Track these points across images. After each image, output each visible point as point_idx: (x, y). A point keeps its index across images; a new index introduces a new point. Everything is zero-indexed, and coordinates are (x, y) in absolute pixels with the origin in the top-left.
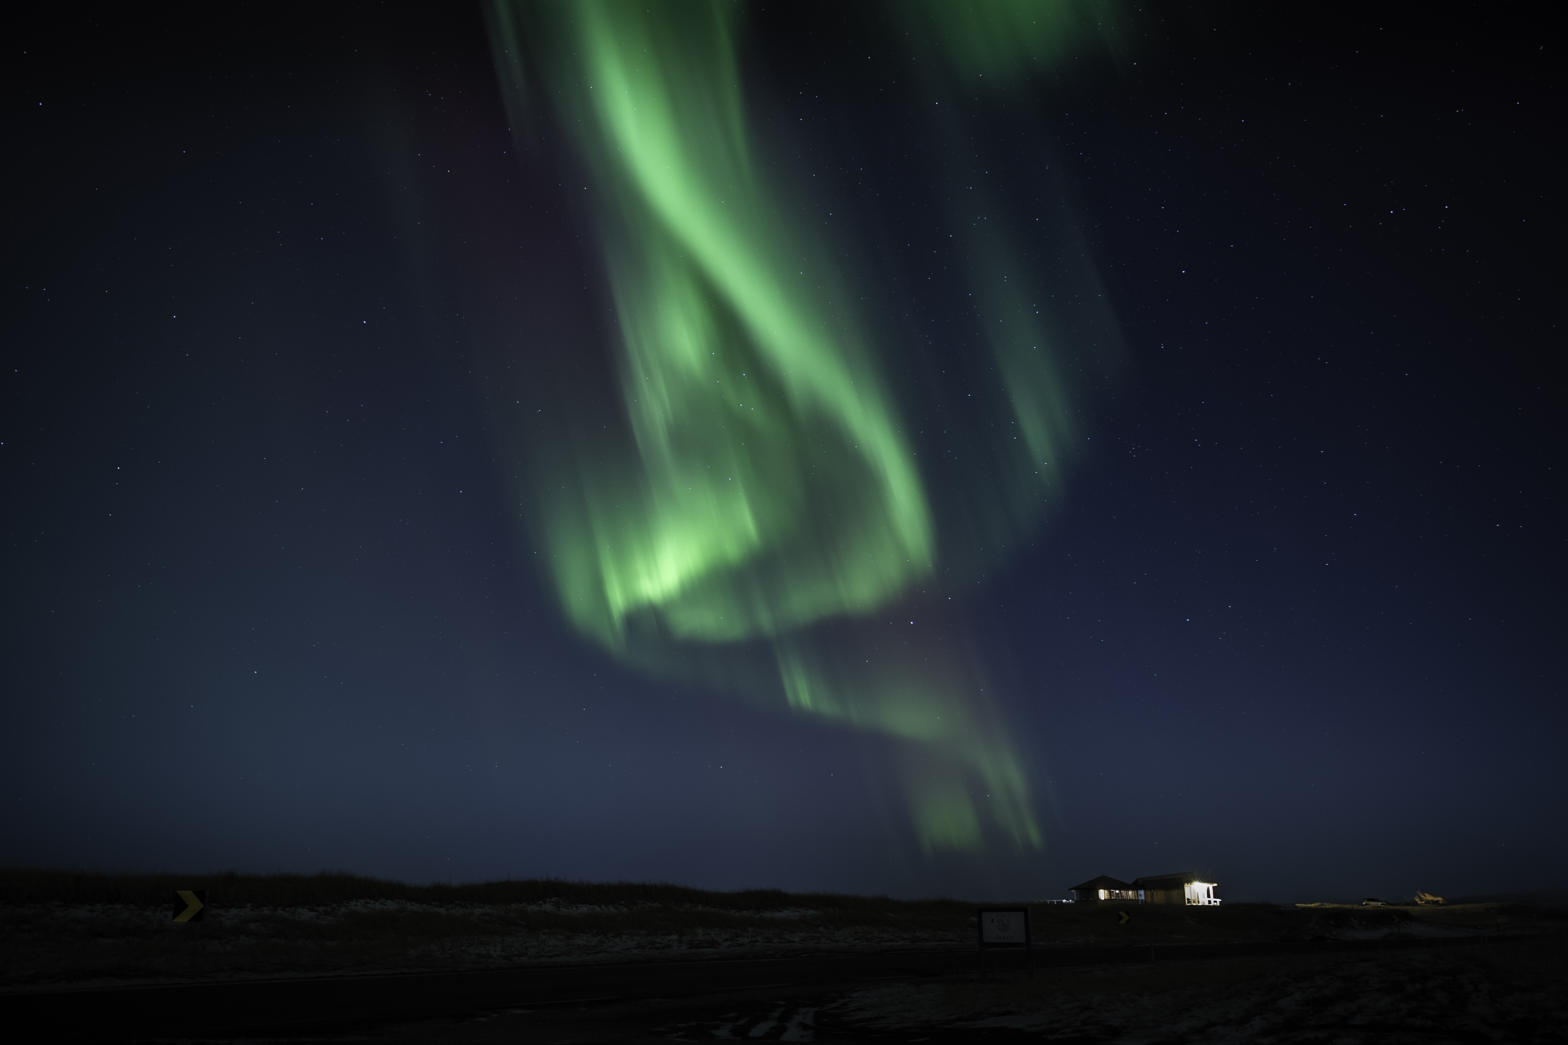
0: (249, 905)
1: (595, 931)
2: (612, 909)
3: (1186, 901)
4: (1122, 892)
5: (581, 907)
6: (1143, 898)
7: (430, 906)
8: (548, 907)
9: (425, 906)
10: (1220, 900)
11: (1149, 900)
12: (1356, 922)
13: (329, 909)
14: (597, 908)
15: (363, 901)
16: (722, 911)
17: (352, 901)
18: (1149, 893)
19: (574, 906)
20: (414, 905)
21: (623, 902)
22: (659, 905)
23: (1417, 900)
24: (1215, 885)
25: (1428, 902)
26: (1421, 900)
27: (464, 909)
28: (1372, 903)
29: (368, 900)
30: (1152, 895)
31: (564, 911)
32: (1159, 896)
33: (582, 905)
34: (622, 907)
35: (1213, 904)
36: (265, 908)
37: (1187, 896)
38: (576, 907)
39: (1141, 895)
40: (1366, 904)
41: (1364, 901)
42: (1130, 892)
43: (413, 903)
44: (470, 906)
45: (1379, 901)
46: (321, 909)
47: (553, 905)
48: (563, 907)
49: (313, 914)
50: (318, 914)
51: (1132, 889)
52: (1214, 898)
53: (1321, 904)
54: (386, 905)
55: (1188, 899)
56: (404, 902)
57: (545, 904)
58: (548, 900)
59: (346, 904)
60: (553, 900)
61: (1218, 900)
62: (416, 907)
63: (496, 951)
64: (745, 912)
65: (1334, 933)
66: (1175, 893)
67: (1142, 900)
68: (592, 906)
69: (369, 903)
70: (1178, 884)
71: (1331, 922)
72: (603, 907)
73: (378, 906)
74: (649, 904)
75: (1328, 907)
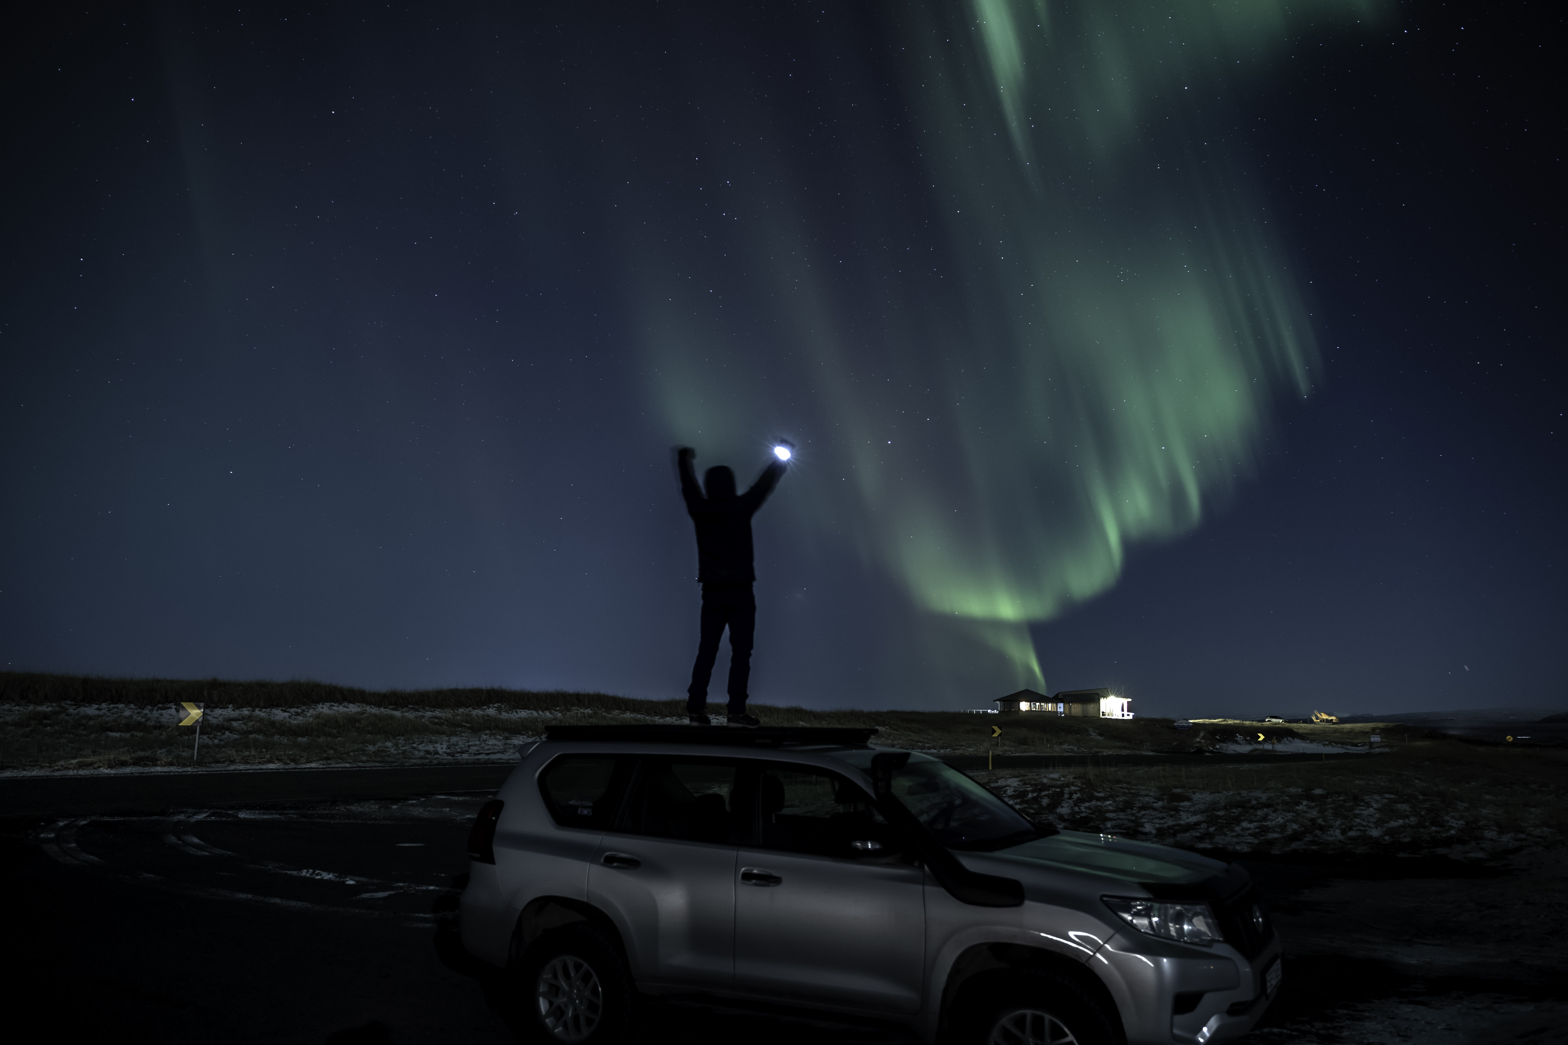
0: (230, 706)
1: (530, 733)
2: (548, 713)
3: (1101, 714)
4: (1042, 704)
5: (521, 712)
6: (1062, 710)
7: (387, 709)
8: (491, 711)
9: (382, 709)
10: (1133, 714)
11: (1067, 711)
12: (1240, 738)
13: (300, 711)
14: (535, 714)
15: (328, 704)
16: (646, 717)
17: (319, 704)
18: (1067, 705)
19: (514, 711)
20: (373, 708)
21: (558, 708)
22: (591, 712)
23: (1313, 719)
24: (1130, 700)
25: (1323, 721)
26: (1317, 718)
27: (416, 712)
28: (1274, 720)
29: (333, 704)
30: (1070, 708)
31: (504, 715)
32: (1077, 709)
33: (521, 710)
34: (557, 713)
35: (1126, 717)
36: (244, 709)
37: (1102, 710)
38: (516, 712)
39: (1060, 707)
40: (1268, 721)
41: (1267, 718)
42: (1050, 705)
43: (372, 706)
44: (422, 710)
45: (1280, 718)
46: (293, 710)
47: (495, 710)
48: (504, 712)
49: (286, 714)
50: (290, 714)
51: (1052, 702)
52: (1128, 711)
53: (1223, 720)
54: (348, 708)
55: (1103, 712)
56: (364, 705)
57: (489, 709)
58: (491, 705)
59: (313, 706)
60: (496, 705)
61: (1131, 714)
62: (374, 710)
63: (442, 748)
64: (668, 718)
65: (1218, 747)
66: (1091, 707)
67: (1061, 712)
68: (530, 712)
69: (333, 706)
70: (1094, 698)
71: (1218, 737)
72: (540, 712)
73: (342, 709)
74: (582, 710)
75: (1229, 722)
